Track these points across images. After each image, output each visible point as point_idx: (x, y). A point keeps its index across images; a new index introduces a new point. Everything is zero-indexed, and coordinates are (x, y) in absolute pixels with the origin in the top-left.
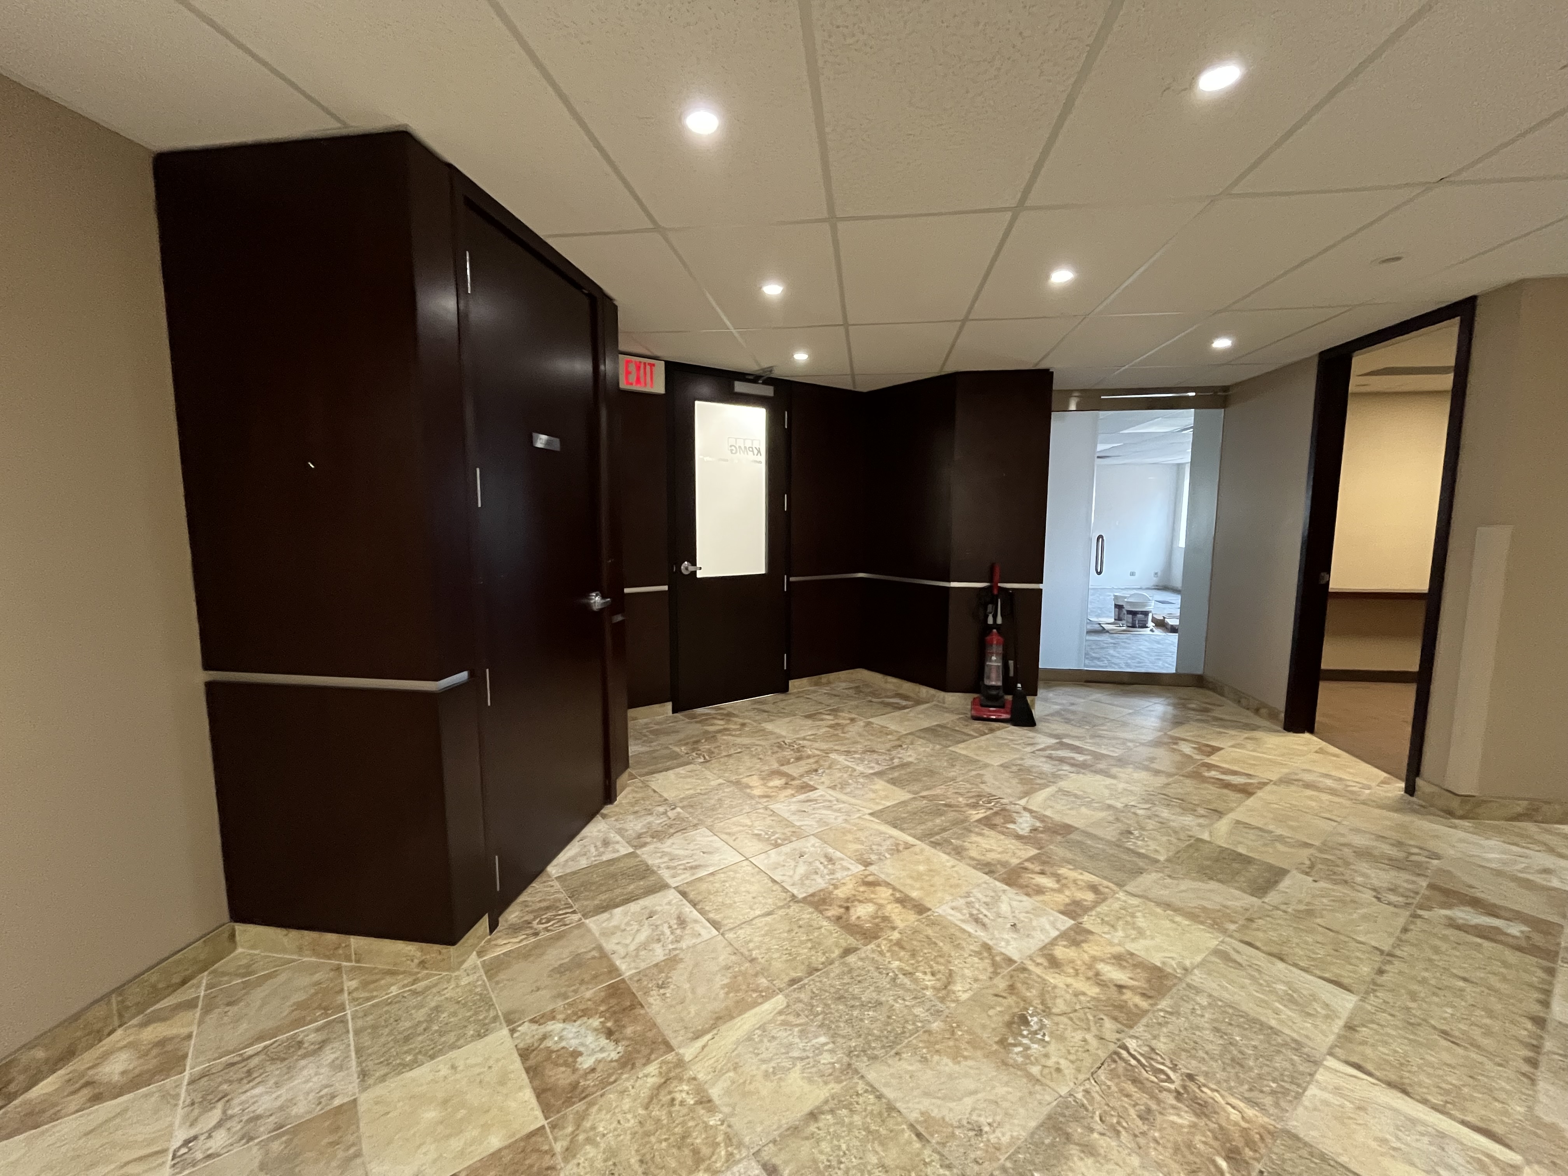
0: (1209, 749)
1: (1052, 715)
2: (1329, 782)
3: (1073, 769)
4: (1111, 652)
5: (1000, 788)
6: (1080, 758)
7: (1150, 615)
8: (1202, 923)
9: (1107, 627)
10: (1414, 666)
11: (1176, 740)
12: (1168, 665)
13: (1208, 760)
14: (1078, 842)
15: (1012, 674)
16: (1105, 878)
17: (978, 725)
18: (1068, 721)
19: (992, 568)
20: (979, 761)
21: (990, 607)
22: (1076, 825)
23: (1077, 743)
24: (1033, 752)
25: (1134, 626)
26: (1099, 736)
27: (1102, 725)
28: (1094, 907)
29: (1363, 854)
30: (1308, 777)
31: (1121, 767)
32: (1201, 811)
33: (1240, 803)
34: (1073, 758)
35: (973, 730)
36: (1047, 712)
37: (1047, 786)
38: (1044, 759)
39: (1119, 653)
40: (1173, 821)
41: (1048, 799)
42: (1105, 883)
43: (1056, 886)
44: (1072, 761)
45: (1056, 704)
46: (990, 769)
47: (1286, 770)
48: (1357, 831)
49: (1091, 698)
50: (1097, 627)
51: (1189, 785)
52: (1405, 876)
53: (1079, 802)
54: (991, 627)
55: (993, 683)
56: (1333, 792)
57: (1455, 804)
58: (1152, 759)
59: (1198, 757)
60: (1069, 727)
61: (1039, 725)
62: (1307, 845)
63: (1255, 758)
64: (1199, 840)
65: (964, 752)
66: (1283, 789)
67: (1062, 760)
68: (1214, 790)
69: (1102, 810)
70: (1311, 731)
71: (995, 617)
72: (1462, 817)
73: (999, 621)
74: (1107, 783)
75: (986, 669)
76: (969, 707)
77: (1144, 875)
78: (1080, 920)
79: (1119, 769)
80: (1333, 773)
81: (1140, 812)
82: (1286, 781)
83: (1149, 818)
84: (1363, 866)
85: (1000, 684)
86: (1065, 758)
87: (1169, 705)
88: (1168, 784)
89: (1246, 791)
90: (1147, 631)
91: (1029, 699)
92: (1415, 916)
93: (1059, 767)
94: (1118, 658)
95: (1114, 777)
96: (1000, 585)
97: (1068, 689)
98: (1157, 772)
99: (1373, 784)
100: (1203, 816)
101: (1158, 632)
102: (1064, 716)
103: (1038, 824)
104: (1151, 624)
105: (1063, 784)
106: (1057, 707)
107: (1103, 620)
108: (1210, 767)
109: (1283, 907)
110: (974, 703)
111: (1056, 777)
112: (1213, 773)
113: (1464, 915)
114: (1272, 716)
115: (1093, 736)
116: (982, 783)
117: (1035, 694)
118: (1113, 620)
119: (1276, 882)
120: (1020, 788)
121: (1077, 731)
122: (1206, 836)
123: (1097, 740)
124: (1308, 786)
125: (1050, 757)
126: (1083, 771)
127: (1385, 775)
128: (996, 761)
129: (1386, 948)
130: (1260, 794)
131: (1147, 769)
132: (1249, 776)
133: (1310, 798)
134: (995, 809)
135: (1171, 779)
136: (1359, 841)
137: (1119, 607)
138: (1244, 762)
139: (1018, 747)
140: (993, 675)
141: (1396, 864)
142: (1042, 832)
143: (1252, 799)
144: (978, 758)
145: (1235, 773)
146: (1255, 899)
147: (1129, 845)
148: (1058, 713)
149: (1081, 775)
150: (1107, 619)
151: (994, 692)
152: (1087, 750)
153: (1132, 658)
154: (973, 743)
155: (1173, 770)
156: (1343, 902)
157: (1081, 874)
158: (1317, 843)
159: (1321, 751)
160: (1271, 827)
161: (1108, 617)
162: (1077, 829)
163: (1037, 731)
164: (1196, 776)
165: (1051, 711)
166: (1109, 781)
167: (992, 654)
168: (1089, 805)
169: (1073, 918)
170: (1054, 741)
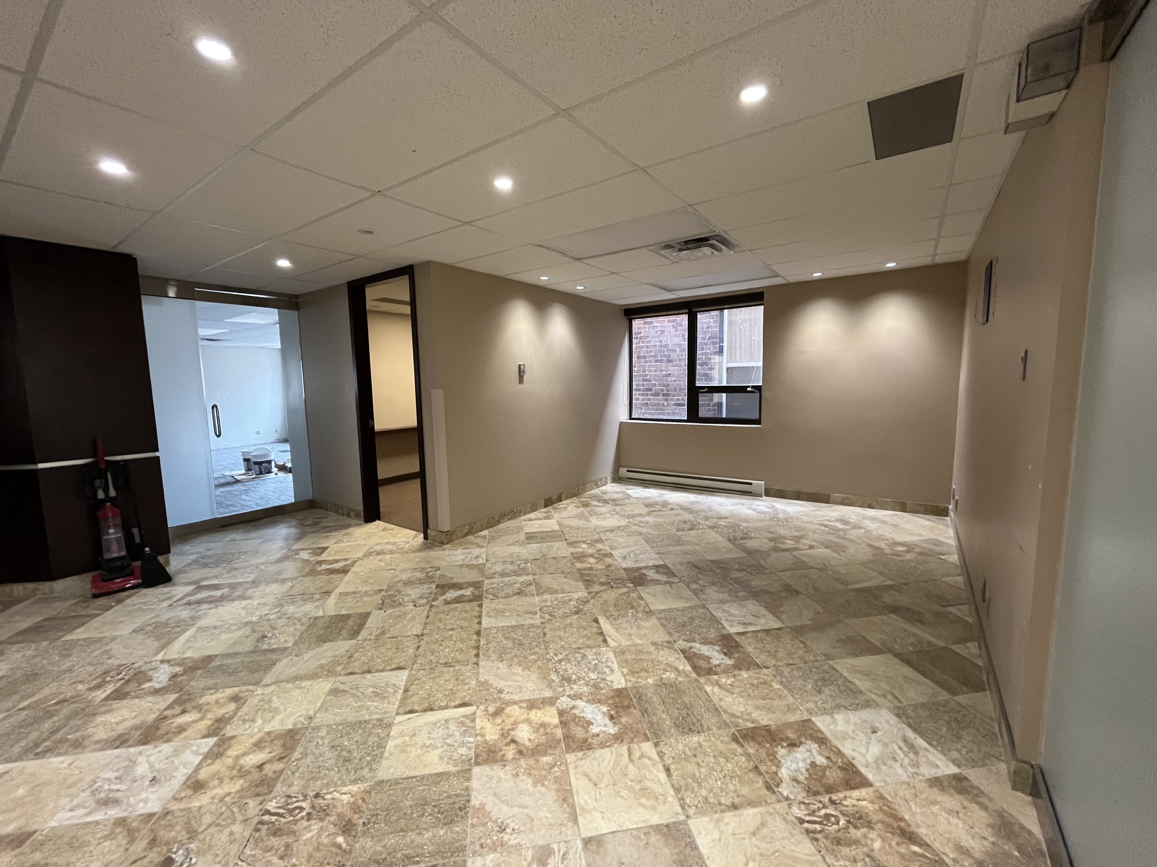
0: (320, 551)
1: (190, 564)
2: (390, 547)
3: (212, 605)
4: (244, 497)
5: (132, 654)
6: (218, 593)
7: (273, 463)
8: (320, 677)
9: (238, 478)
10: (417, 469)
11: (297, 552)
12: (288, 497)
13: (320, 558)
14: (219, 666)
15: (138, 540)
16: (244, 684)
17: (101, 601)
18: (205, 565)
19: (94, 442)
20: (104, 637)
21: (98, 482)
22: (217, 653)
23: (215, 582)
24: (171, 605)
25: (261, 473)
26: (236, 569)
27: (239, 558)
28: (235, 714)
29: (408, 583)
30: (378, 548)
31: (254, 587)
32: (317, 597)
33: (341, 580)
34: (212, 596)
35: (95, 609)
36: (183, 565)
37: (185, 631)
38: (182, 608)
39: (251, 497)
40: (298, 613)
41: (188, 641)
42: (245, 688)
43: (198, 716)
44: (211, 599)
45: (192, 554)
46: (118, 641)
47: (366, 548)
48: (403, 571)
49: (227, 539)
50: (230, 479)
51: (308, 581)
52: (426, 586)
53: (218, 631)
54: (103, 502)
55: (116, 555)
56: (392, 552)
57: (443, 537)
58: (279, 573)
59: (313, 559)
60: (206, 570)
61: (176, 579)
62: (380, 591)
63: (349, 546)
64: (316, 618)
65: (84, 636)
66: (366, 561)
67: (199, 602)
68: (324, 578)
69: (240, 628)
70: (379, 519)
71: (106, 490)
72: (448, 543)
73: (112, 493)
74: (243, 605)
75: (104, 543)
76: (89, 586)
77: (277, 664)
78: (223, 733)
79: (254, 590)
80: (391, 541)
81: (271, 617)
82: (367, 555)
83: (280, 618)
84: (409, 590)
85: (123, 553)
86: (203, 598)
87: (291, 527)
88: (293, 586)
89: (344, 571)
90: (272, 475)
91: (161, 559)
92: (432, 606)
93: (198, 609)
94: (249, 501)
95: (249, 598)
96: (106, 458)
97: (204, 538)
98: (284, 581)
99: (410, 540)
100: (318, 600)
101: (281, 474)
102: (202, 563)
103: (177, 669)
104: (274, 470)
105: (202, 623)
106: (194, 557)
107: (234, 473)
108: (320, 563)
109: (369, 638)
110: (94, 581)
111: (194, 619)
112: (324, 566)
113: (452, 594)
114: (357, 516)
115: (229, 572)
116: (109, 658)
117: (169, 552)
118: (244, 472)
119: (365, 623)
120: (156, 644)
121: (215, 571)
122: (321, 614)
123: (234, 573)
124: (378, 554)
125: (189, 603)
126: (221, 603)
127: (415, 532)
128: (126, 630)
129: (419, 633)
130: (353, 569)
131: (276, 581)
132: (345, 560)
133: (380, 561)
134: (127, 678)
135: (294, 582)
136: (404, 576)
137: (247, 460)
138: (343, 552)
139: (153, 607)
140: (114, 547)
141: (421, 582)
142: (182, 675)
143: (349, 574)
144: (102, 635)
145: (337, 561)
146: (352, 641)
147: (265, 647)
148: (195, 561)
149: (220, 608)
150: (240, 471)
151: (118, 564)
152: (223, 584)
153: (262, 498)
154: (95, 623)
155: (296, 575)
156: (399, 616)
157: (223, 692)
158: (385, 588)
159: (384, 530)
160: (360, 589)
161: (239, 470)
162: (216, 656)
163: (174, 585)
164: (313, 573)
165: (189, 561)
166: (244, 603)
167: (109, 527)
168: (228, 630)
169: (216, 735)
170: (192, 587)
